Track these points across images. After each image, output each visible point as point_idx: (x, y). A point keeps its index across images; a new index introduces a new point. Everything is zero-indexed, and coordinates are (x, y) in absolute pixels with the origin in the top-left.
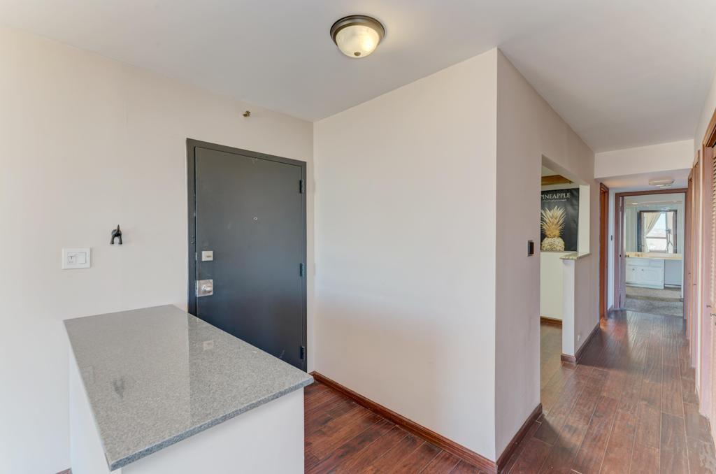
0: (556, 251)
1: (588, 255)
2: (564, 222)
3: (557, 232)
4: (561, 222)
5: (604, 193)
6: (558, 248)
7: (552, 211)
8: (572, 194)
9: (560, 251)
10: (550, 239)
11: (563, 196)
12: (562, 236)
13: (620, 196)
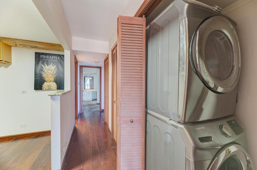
0: (52, 90)
1: (70, 91)
2: (56, 73)
3: (52, 79)
4: (55, 73)
5: (76, 63)
6: (53, 88)
7: (49, 66)
8: (61, 58)
9: (54, 90)
10: (48, 83)
11: (56, 58)
12: (56, 81)
13: (81, 67)
